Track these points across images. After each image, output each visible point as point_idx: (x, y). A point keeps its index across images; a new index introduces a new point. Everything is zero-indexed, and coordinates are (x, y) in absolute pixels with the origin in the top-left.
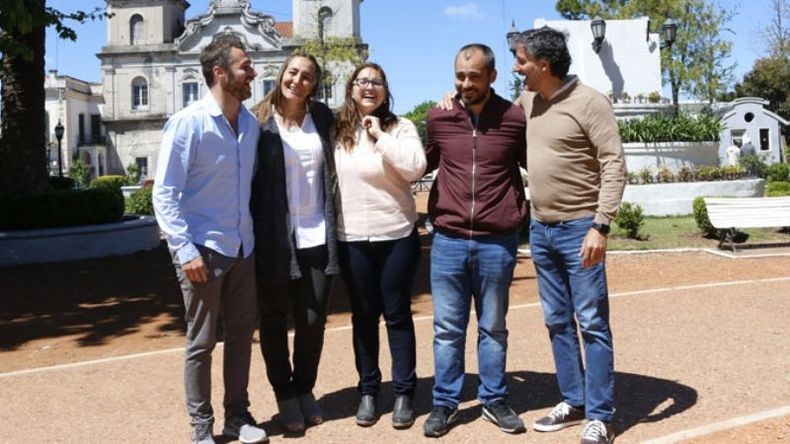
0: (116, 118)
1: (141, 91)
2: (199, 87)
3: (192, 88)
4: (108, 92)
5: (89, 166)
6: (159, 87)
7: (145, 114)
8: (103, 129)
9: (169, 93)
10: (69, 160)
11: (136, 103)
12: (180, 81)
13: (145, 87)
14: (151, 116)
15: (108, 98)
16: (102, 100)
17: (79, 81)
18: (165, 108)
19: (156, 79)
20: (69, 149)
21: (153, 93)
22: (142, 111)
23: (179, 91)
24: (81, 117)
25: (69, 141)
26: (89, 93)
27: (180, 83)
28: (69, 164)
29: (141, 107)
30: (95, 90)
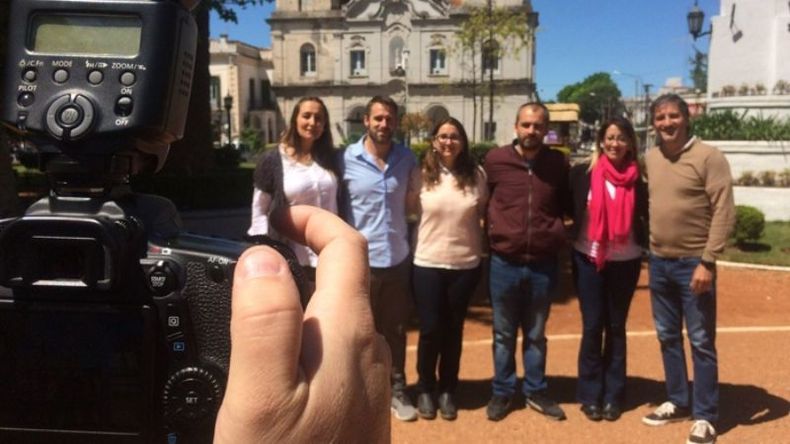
0: (286, 84)
1: (309, 58)
2: (366, 56)
3: (359, 56)
4: (277, 58)
5: (259, 130)
6: (327, 54)
7: (313, 81)
8: (272, 94)
9: (337, 61)
10: (240, 123)
11: (304, 69)
12: (347, 48)
13: (313, 54)
14: (319, 83)
15: (277, 63)
16: (270, 65)
17: (250, 46)
18: (333, 75)
19: (324, 45)
20: (240, 113)
21: (321, 61)
22: (311, 77)
23: (347, 59)
24: (252, 82)
25: (240, 106)
26: (259, 58)
27: (348, 51)
28: (240, 128)
29: (309, 74)
30: (264, 56)
